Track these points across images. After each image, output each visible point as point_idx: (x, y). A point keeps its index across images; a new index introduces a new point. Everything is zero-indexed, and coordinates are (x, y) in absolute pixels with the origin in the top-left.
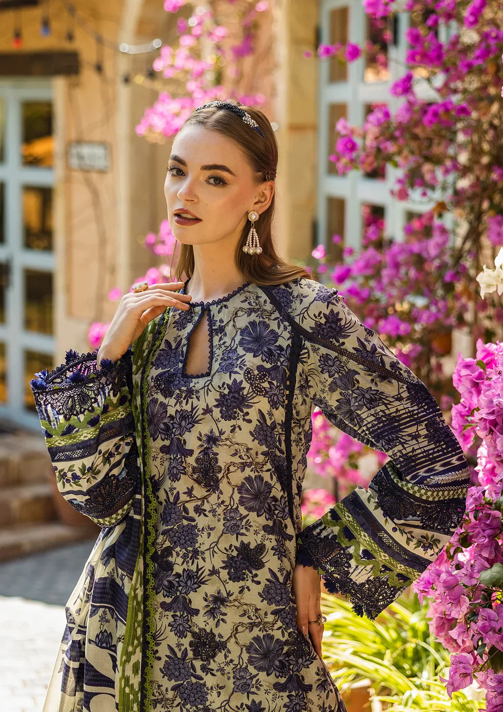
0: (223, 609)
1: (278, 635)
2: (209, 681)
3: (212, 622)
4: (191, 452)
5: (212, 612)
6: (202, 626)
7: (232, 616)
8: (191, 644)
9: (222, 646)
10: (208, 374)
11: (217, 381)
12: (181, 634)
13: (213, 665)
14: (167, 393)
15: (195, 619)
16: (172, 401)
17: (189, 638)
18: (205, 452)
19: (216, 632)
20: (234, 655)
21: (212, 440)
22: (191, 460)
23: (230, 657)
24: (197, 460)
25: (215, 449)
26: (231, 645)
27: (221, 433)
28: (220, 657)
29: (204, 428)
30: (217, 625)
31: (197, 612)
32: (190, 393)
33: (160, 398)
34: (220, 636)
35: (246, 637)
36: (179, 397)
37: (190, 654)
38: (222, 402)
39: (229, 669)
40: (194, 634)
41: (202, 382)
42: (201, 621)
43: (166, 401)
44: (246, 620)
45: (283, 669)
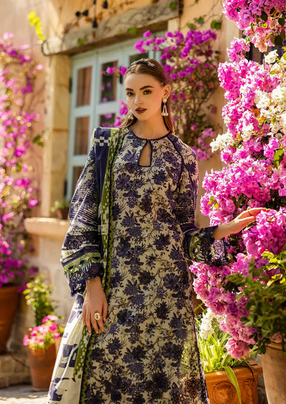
0: (154, 262)
1: (176, 273)
2: (146, 293)
3: (149, 268)
4: (140, 196)
5: (149, 263)
6: (145, 269)
7: (158, 265)
8: (139, 278)
9: (153, 278)
10: (150, 166)
11: (154, 169)
12: (134, 274)
13: (149, 286)
14: (131, 172)
15: (141, 267)
16: (133, 175)
17: (138, 275)
18: (146, 196)
19: (151, 272)
20: (158, 282)
21: (150, 191)
22: (140, 200)
23: (156, 282)
24: (142, 200)
25: (151, 195)
26: (157, 278)
27: (154, 189)
28: (152, 283)
29: (147, 187)
30: (151, 269)
31: (142, 264)
32: (141, 172)
33: (128, 173)
34: (152, 274)
35: (163, 274)
36: (136, 174)
37: (138, 282)
38: (155, 177)
39: (155, 288)
40: (141, 274)
41: (147, 169)
42: (144, 268)
43: (130, 175)
44: (163, 267)
45: (177, 288)
